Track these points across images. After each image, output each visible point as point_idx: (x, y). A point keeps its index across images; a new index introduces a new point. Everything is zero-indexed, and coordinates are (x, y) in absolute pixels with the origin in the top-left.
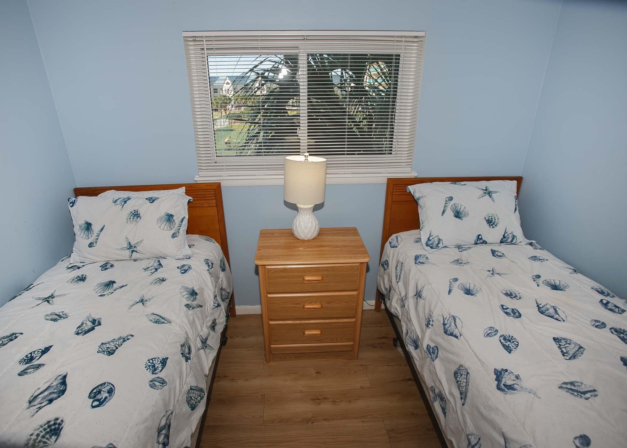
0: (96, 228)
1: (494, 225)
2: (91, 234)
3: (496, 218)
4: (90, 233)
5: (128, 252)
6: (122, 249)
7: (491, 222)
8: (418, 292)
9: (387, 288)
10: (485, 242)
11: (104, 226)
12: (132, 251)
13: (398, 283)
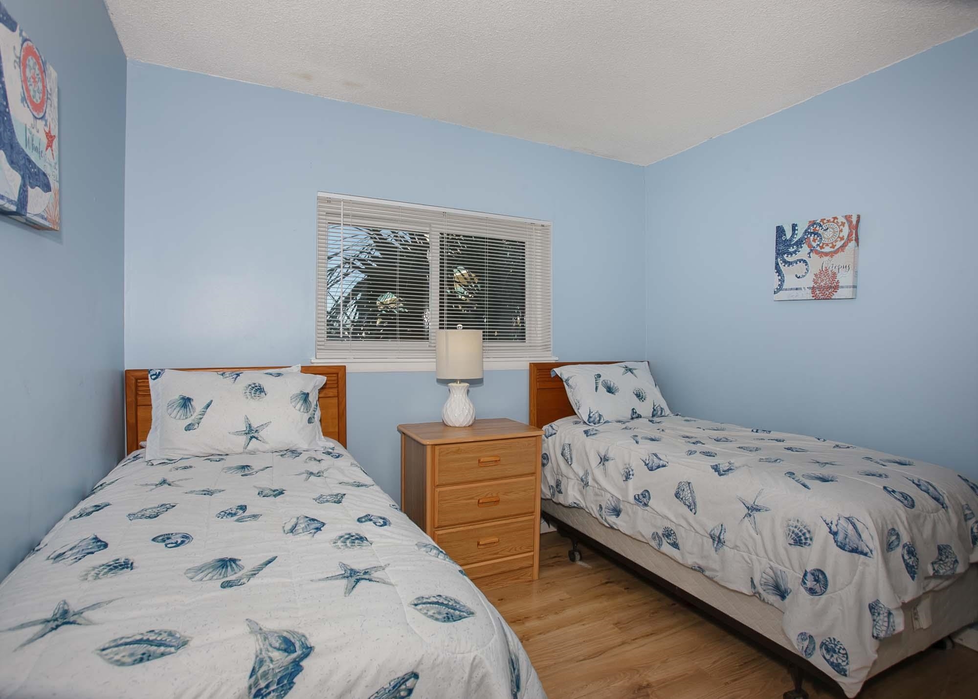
0: (198, 405)
1: (643, 399)
2: (190, 412)
3: (643, 392)
4: (188, 411)
5: (243, 439)
6: (238, 433)
7: (639, 396)
8: (603, 458)
9: (552, 486)
10: (639, 416)
11: (212, 401)
12: (251, 437)
13: (572, 465)
